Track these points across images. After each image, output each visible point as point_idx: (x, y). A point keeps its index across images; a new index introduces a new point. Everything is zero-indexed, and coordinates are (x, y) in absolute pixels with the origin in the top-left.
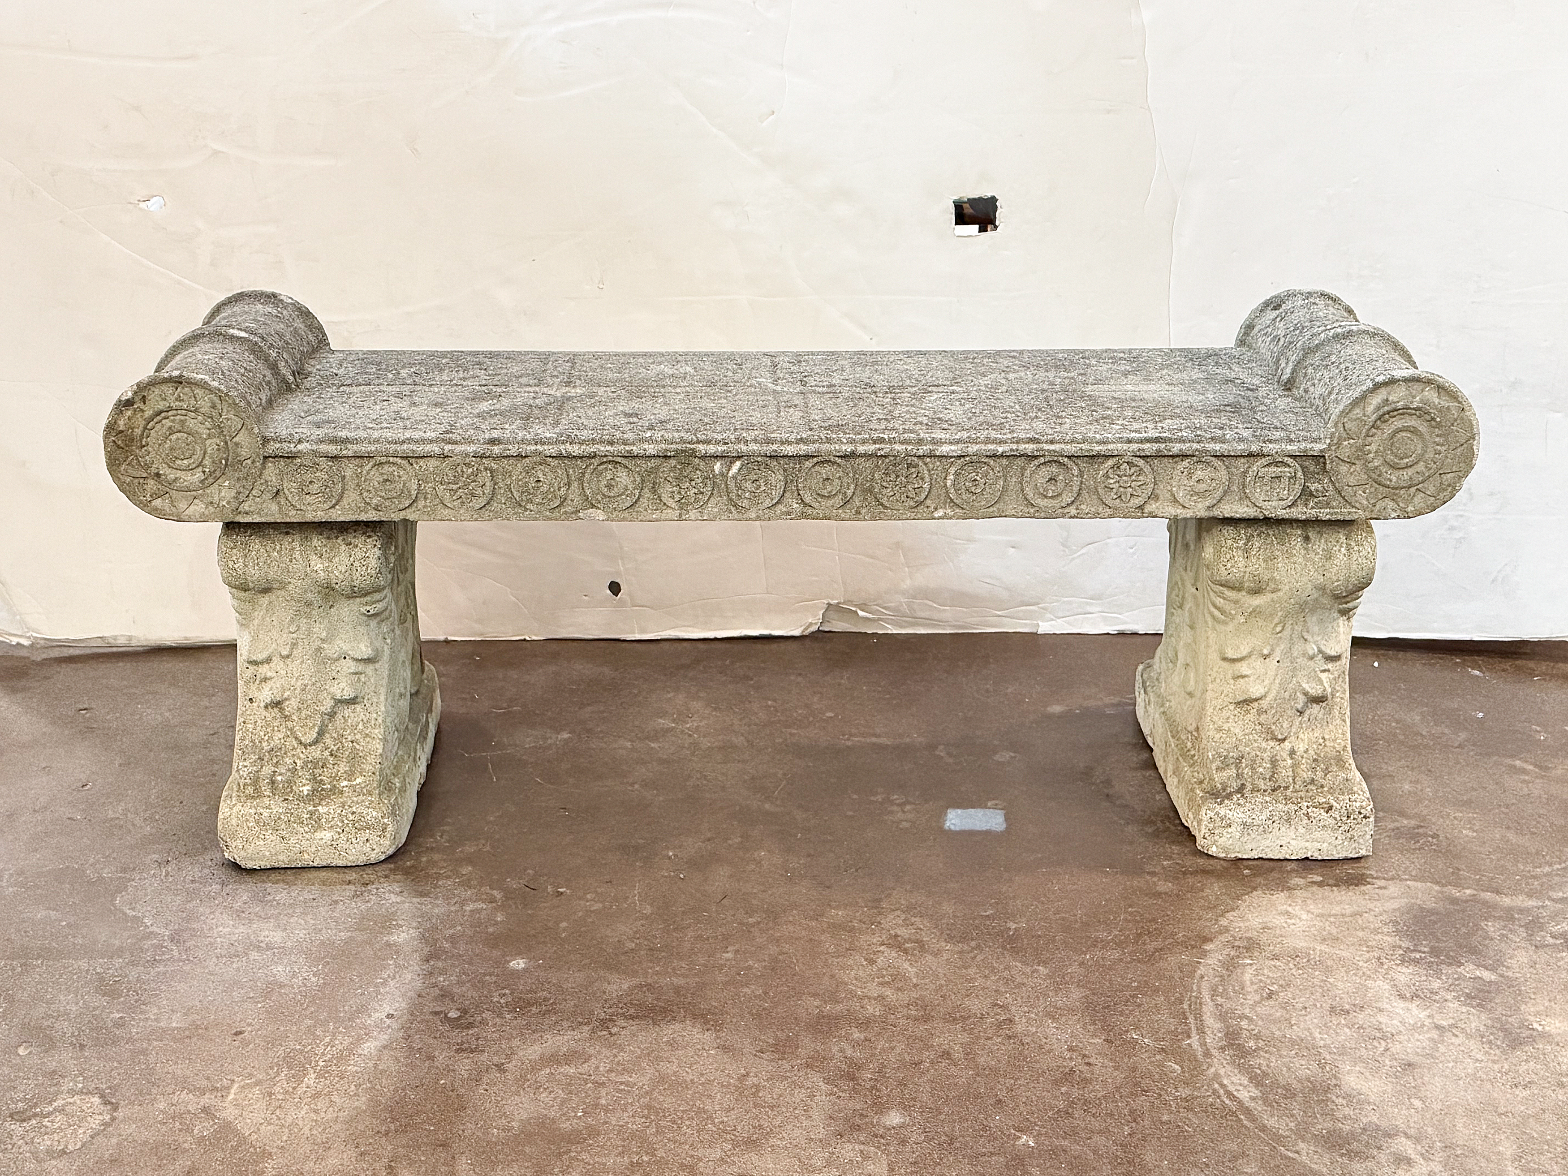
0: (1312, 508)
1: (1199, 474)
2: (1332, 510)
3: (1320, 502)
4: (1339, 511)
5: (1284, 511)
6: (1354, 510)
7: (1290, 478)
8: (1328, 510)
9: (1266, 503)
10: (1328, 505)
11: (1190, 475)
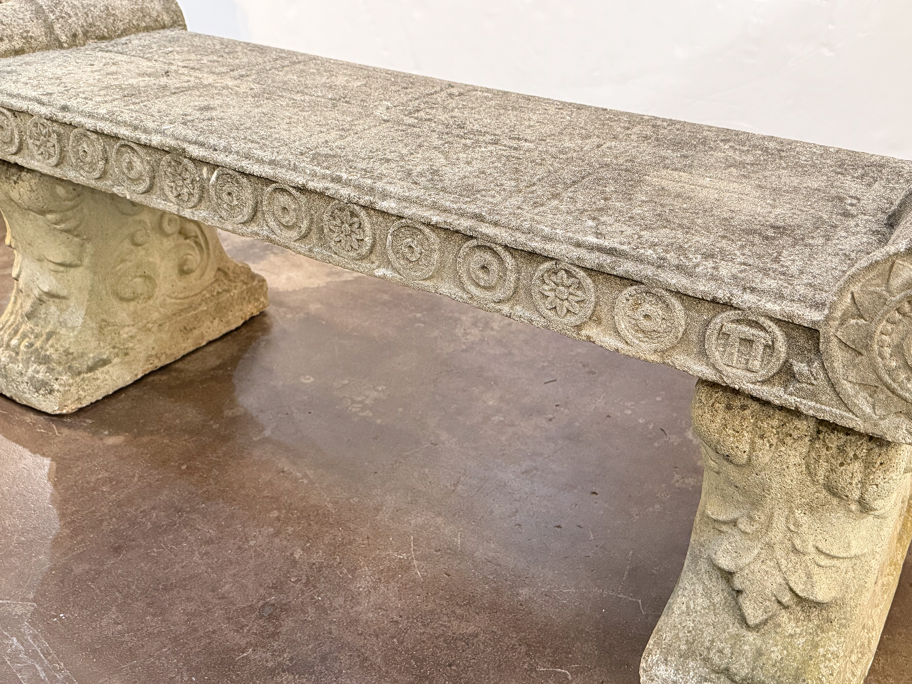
0: (791, 394)
1: (647, 307)
2: (818, 406)
3: (801, 389)
4: (828, 409)
5: (751, 386)
6: (850, 415)
7: (766, 346)
8: (813, 404)
9: (728, 369)
10: (813, 396)
11: (637, 305)
